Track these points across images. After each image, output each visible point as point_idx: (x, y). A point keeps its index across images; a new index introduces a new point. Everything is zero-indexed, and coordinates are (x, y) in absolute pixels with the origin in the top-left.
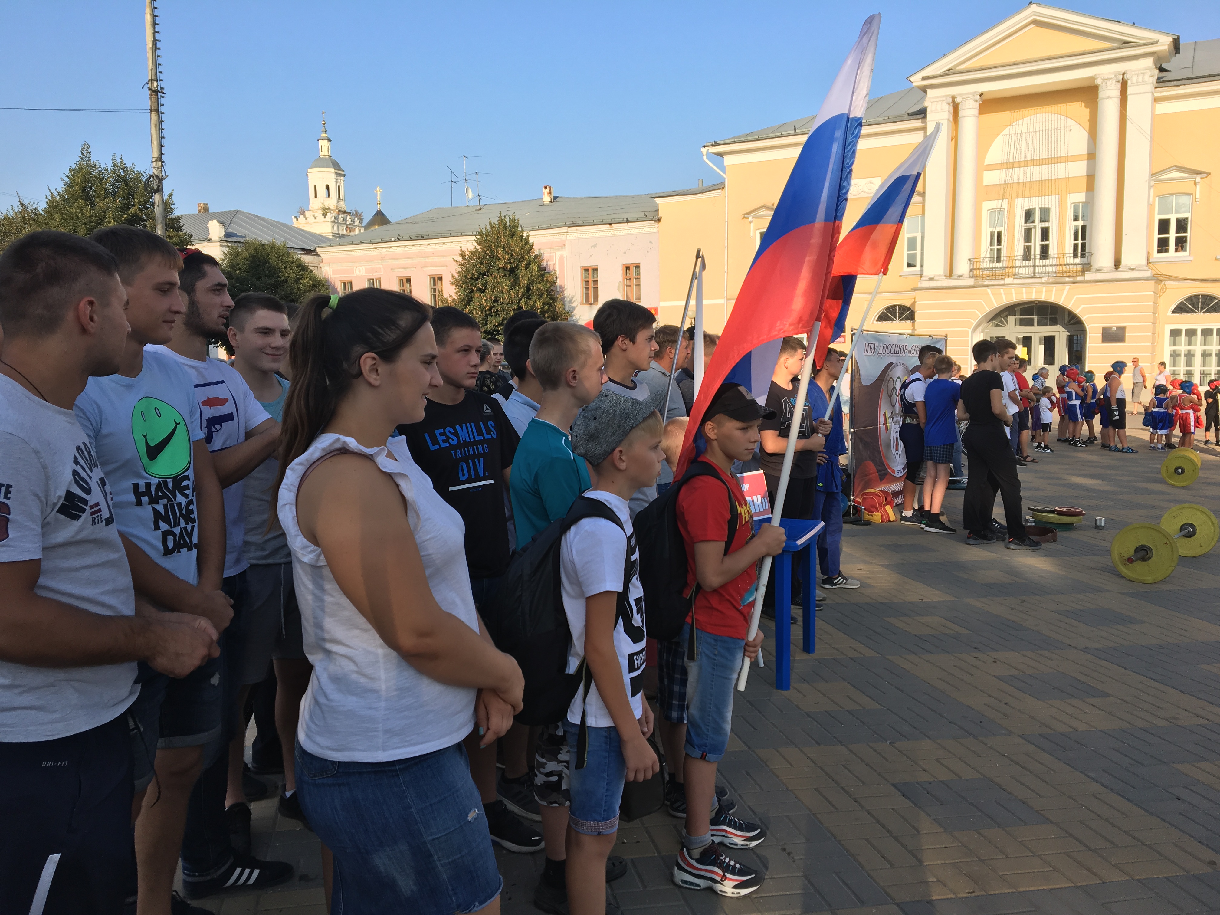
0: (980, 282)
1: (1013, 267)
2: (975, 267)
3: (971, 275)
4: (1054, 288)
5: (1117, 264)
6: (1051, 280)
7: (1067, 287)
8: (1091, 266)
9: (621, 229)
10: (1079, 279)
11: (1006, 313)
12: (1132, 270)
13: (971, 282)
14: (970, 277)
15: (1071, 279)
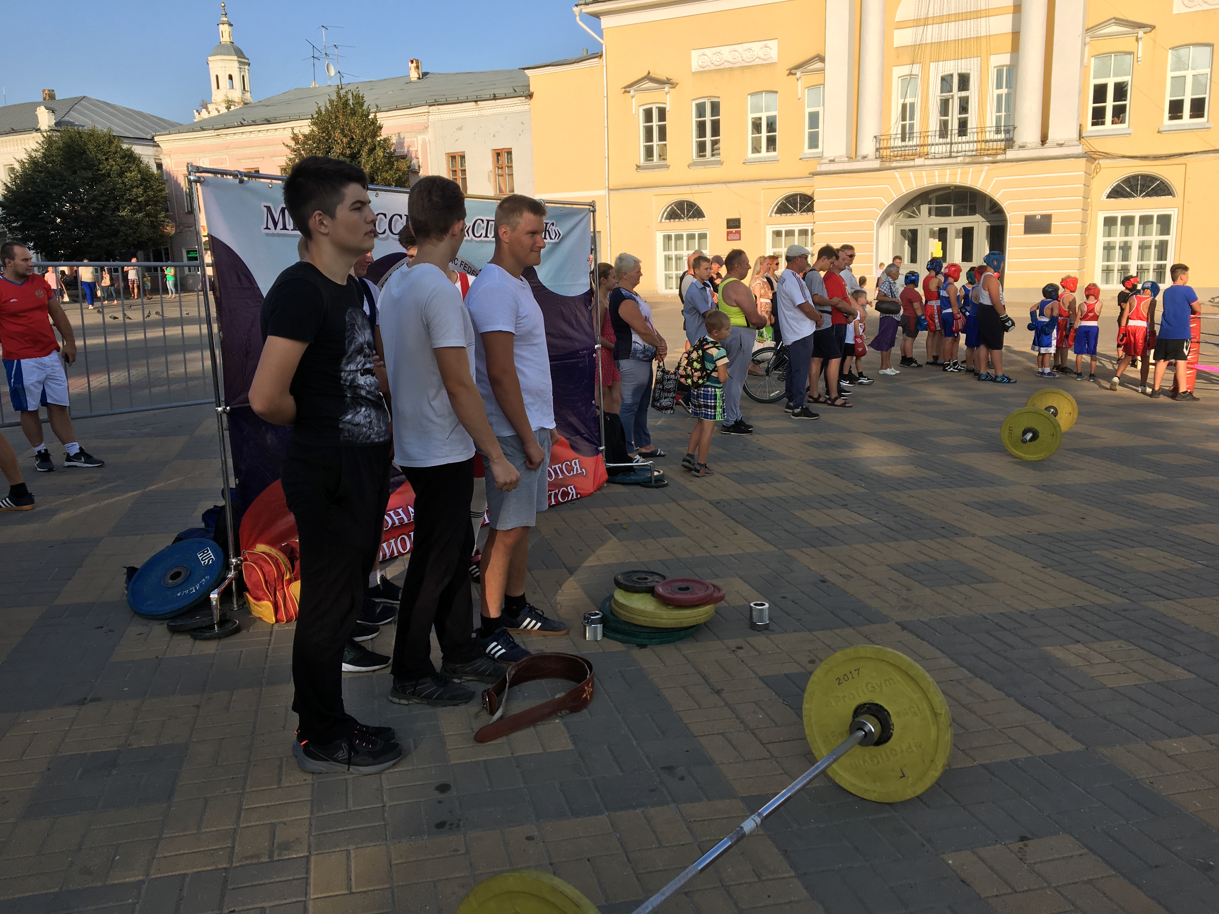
0: (887, 164)
1: (925, 145)
2: (881, 146)
3: (877, 156)
4: (971, 169)
5: (1044, 140)
6: (968, 160)
7: (986, 167)
8: (1014, 142)
9: (489, 108)
10: (999, 157)
11: (919, 202)
12: (1061, 145)
13: (877, 164)
14: (876, 158)
15: (990, 159)
